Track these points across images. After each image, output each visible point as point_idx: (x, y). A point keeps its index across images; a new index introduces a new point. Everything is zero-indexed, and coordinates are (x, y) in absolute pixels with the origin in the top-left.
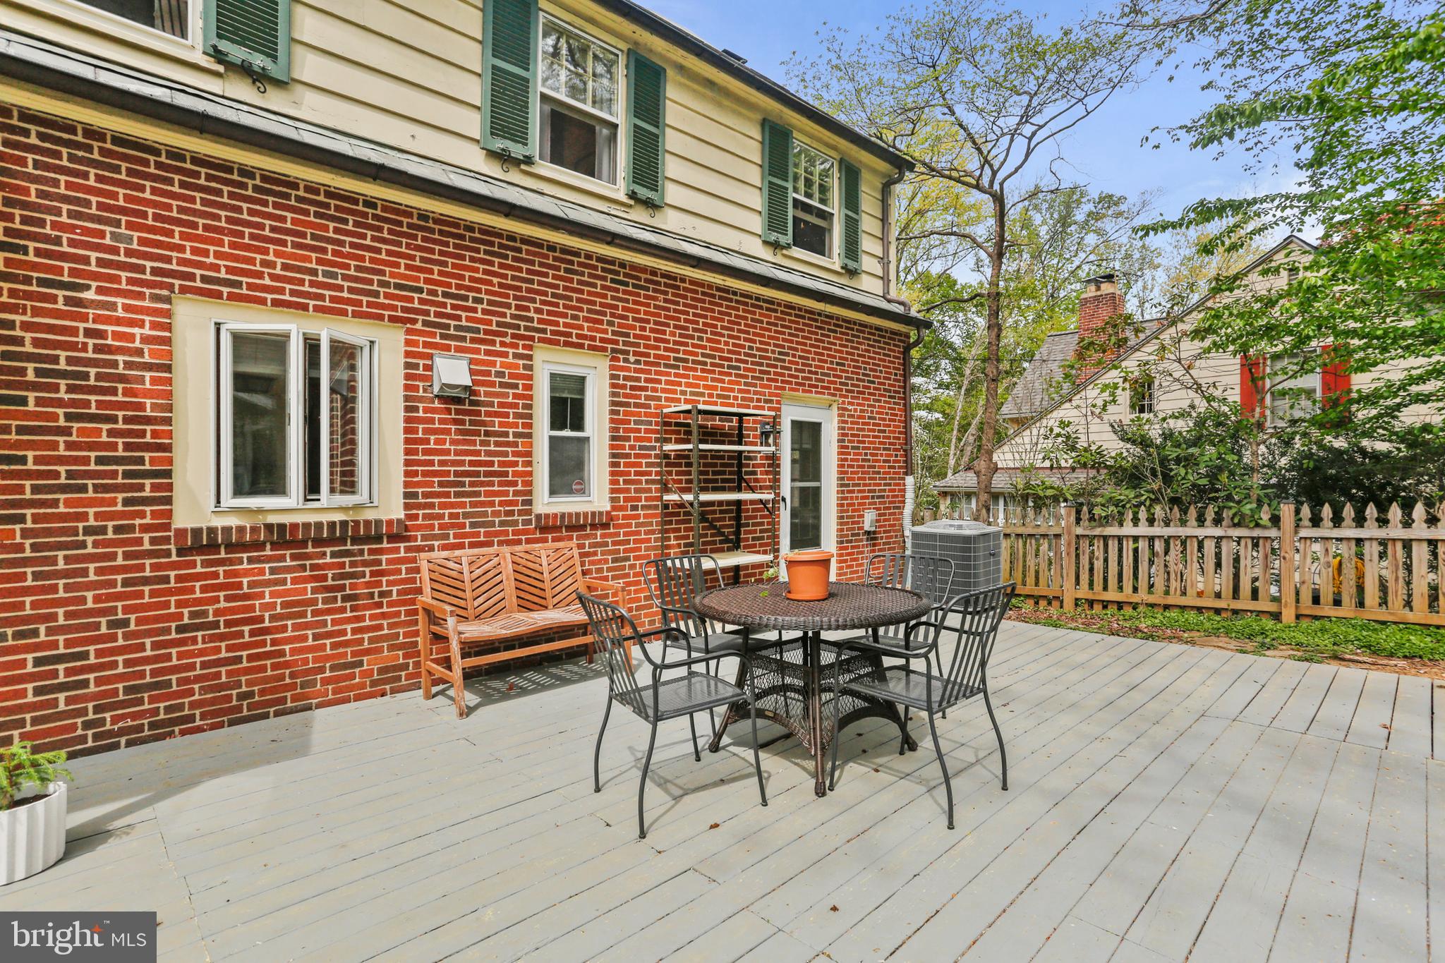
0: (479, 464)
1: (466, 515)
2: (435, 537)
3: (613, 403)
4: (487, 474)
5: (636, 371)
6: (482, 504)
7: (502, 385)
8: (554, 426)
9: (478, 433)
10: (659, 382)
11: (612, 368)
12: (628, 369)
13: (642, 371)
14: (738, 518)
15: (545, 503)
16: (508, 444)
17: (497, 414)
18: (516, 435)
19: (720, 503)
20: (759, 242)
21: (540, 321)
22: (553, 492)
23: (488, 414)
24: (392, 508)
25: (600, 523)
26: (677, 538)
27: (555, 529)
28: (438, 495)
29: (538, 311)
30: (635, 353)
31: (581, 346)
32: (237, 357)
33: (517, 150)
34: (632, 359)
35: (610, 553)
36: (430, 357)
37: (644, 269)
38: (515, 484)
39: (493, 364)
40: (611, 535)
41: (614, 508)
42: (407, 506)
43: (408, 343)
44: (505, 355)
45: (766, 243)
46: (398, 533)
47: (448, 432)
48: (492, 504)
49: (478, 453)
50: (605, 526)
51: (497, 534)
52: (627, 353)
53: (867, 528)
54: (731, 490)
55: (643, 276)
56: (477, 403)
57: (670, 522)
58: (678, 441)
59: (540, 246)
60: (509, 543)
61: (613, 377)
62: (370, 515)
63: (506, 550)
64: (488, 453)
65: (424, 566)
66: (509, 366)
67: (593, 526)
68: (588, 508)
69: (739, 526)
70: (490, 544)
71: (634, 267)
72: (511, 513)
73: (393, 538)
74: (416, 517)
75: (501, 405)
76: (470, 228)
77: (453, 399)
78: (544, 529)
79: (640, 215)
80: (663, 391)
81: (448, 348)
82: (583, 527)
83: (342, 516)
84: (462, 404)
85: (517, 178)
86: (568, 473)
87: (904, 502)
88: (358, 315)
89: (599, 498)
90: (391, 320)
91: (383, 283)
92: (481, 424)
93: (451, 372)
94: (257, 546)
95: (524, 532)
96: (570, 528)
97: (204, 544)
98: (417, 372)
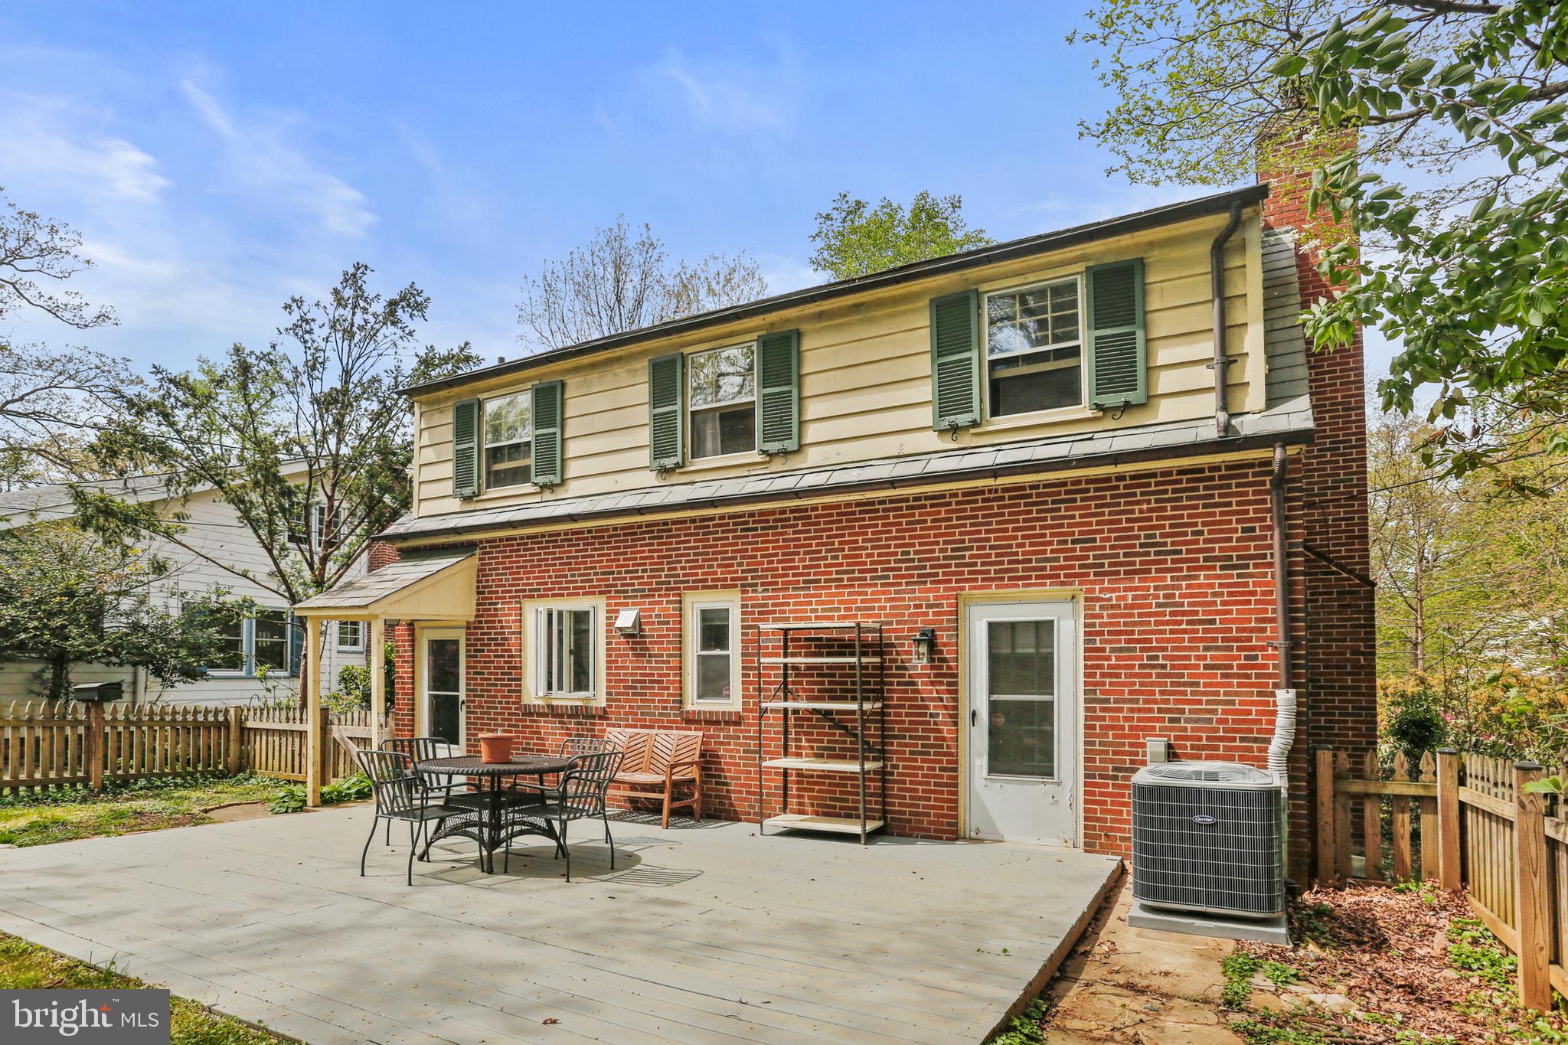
0: (646, 675)
1: (638, 707)
2: (621, 719)
3: (743, 627)
4: (651, 682)
5: (764, 598)
6: (648, 701)
7: (659, 623)
8: (704, 647)
9: (644, 656)
10: (788, 604)
11: (743, 599)
12: (757, 598)
13: (770, 598)
14: (884, 729)
15: (694, 703)
16: (663, 662)
17: (656, 643)
18: (669, 656)
21: (685, 575)
22: (700, 696)
23: (651, 643)
24: (601, 701)
25: (737, 721)
26: (808, 741)
27: (696, 722)
28: (622, 694)
29: (683, 568)
30: (763, 584)
31: (716, 587)
33: (670, 462)
34: (760, 589)
35: (741, 745)
36: (617, 611)
37: (773, 512)
38: (668, 688)
39: (653, 610)
40: (741, 731)
41: (744, 710)
42: (608, 700)
43: (607, 605)
44: (661, 603)
45: (941, 432)
46: (604, 715)
47: (627, 655)
48: (653, 701)
49: (644, 668)
50: (737, 723)
51: (656, 721)
52: (756, 585)
55: (771, 518)
56: (643, 637)
57: (802, 726)
58: (808, 655)
59: (685, 522)
60: (665, 728)
61: (743, 606)
62: (591, 704)
64: (651, 668)
65: (607, 735)
66: (664, 610)
67: (727, 723)
68: (727, 709)
70: (652, 727)
71: (762, 513)
72: (665, 708)
73: (601, 718)
74: (610, 706)
75: (659, 636)
76: (641, 526)
77: (628, 636)
78: (688, 721)
79: (778, 464)
80: (791, 611)
81: (627, 604)
82: (718, 723)
83: (580, 703)
84: (635, 637)
85: (675, 479)
86: (713, 681)
87: (1272, 732)
88: (584, 594)
89: (733, 702)
90: (601, 593)
91: (596, 574)
92: (648, 649)
93: (626, 618)
94: (547, 715)
95: (674, 722)
96: (707, 722)
97: (529, 712)
98: (612, 621)
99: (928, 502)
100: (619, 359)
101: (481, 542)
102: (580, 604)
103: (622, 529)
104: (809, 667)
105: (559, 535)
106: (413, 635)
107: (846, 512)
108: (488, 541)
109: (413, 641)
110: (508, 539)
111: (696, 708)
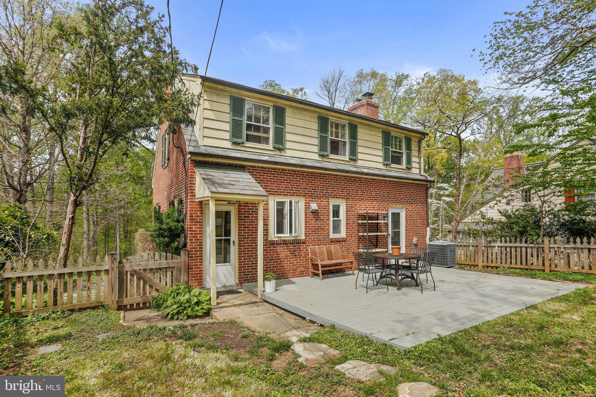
0: (319, 226)
1: (316, 238)
2: (310, 243)
3: (347, 211)
4: (320, 229)
6: (319, 236)
7: (323, 208)
8: (334, 217)
9: (318, 220)
10: (357, 205)
11: (346, 202)
12: (350, 203)
13: (353, 203)
14: (377, 240)
15: (332, 236)
16: (325, 222)
18: (326, 220)
19: (372, 235)
20: (382, 164)
21: (331, 193)
22: (333, 233)
23: (321, 215)
24: (303, 236)
25: (343, 240)
26: (361, 244)
27: (334, 242)
28: (311, 234)
29: (330, 190)
31: (339, 198)
32: (277, 206)
33: (325, 154)
34: (351, 200)
35: (346, 248)
36: (309, 203)
37: (353, 177)
38: (326, 231)
39: (322, 204)
40: (346, 243)
41: (347, 237)
42: (305, 236)
43: (306, 200)
44: (323, 201)
45: (384, 164)
47: (312, 220)
48: (321, 236)
49: (318, 224)
50: (345, 241)
51: (322, 242)
52: (350, 198)
53: (414, 243)
54: (375, 232)
55: (353, 179)
56: (318, 213)
57: (360, 240)
58: (362, 220)
59: (330, 175)
61: (347, 205)
62: (298, 238)
63: (324, 246)
64: (321, 224)
65: (309, 249)
66: (324, 204)
67: (342, 241)
68: (341, 237)
69: (377, 242)
70: (320, 245)
71: (351, 177)
72: (325, 238)
73: (303, 243)
74: (307, 238)
75: (323, 213)
76: (316, 174)
77: (315, 213)
78: (332, 242)
79: (352, 163)
80: (358, 207)
81: (313, 201)
82: (340, 241)
83: (293, 238)
85: (325, 160)
86: (337, 228)
88: (297, 195)
89: (343, 234)
90: (303, 196)
91: (301, 188)
92: (319, 217)
93: (314, 206)
94: (281, 244)
95: (328, 242)
96: (337, 242)
97: (272, 244)
98: (307, 207)
101: (248, 166)
103: (310, 173)
104: (362, 223)
105: (286, 170)
106: (201, 208)
108: (251, 166)
109: (202, 211)
110: (262, 168)
111: (333, 237)
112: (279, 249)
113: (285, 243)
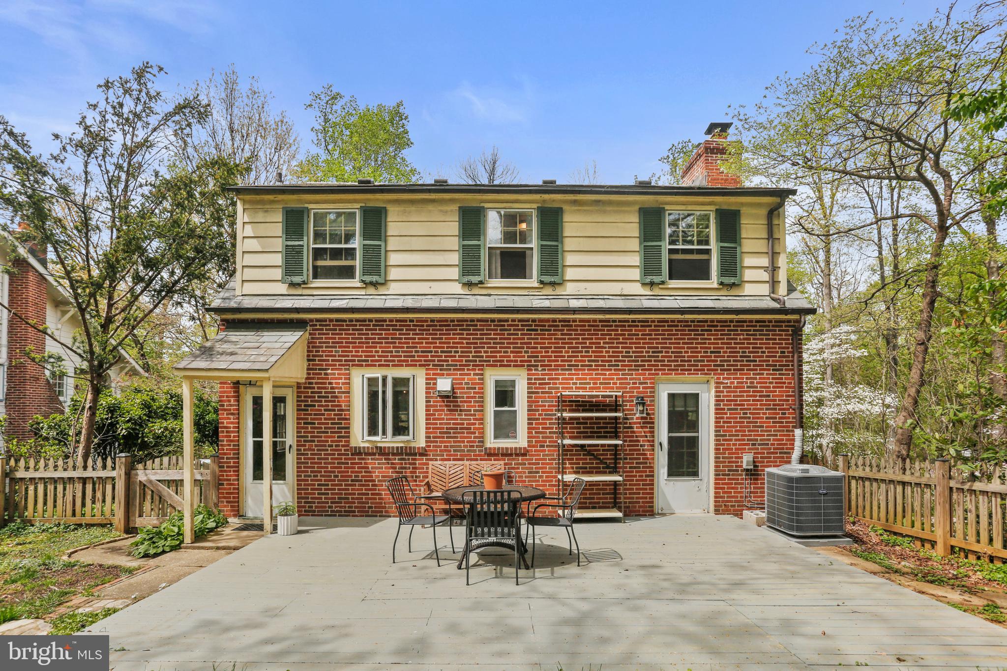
0: (457, 424)
1: (451, 446)
2: (437, 455)
3: (528, 393)
4: (461, 429)
5: (542, 375)
6: (459, 442)
7: (468, 388)
8: (497, 405)
9: (457, 411)
10: (558, 379)
11: (528, 375)
12: (538, 374)
13: (546, 374)
14: (616, 455)
15: (491, 442)
16: (471, 415)
17: (465, 402)
18: (475, 411)
19: (603, 445)
20: (639, 285)
21: (487, 357)
22: (496, 437)
23: (461, 402)
24: (421, 443)
25: (521, 453)
26: (570, 464)
27: (495, 455)
28: (439, 437)
29: (486, 352)
30: (542, 366)
31: (510, 366)
32: (369, 385)
33: (476, 279)
34: (540, 369)
35: (527, 468)
36: (435, 379)
37: (548, 320)
38: (475, 433)
39: (464, 379)
40: (527, 460)
41: (529, 446)
42: (427, 442)
43: (427, 374)
44: (470, 374)
45: (644, 284)
46: (423, 453)
47: (443, 410)
48: (463, 442)
49: (457, 419)
50: (524, 455)
51: (466, 455)
52: (537, 366)
53: (745, 466)
54: (611, 438)
55: (547, 324)
56: (456, 397)
57: (567, 455)
58: (571, 411)
59: (487, 321)
60: (470, 460)
61: (528, 379)
62: (413, 445)
63: (468, 463)
64: (461, 419)
65: (430, 466)
66: (471, 379)
67: (517, 455)
68: (514, 446)
69: (616, 459)
71: (541, 320)
72: (473, 446)
73: (421, 455)
74: (429, 446)
75: (468, 397)
76: (453, 321)
77: (444, 397)
78: (490, 455)
79: (548, 291)
80: (560, 384)
81: (443, 375)
82: (511, 455)
83: (402, 445)
84: (449, 398)
85: (476, 291)
86: (505, 427)
87: (793, 449)
88: (407, 366)
89: (521, 440)
90: (420, 365)
91: (416, 352)
92: (459, 406)
93: (444, 385)
94: (374, 454)
95: (479, 455)
96: (503, 455)
97: (358, 452)
98: (430, 386)
99: (639, 324)
100: (433, 201)
101: (311, 320)
102: (403, 373)
103: (438, 321)
104: (571, 418)
105: (385, 321)
106: (238, 392)
107: (593, 324)
108: (318, 320)
109: (238, 397)
110: (337, 320)
111: (492, 446)
112: (372, 462)
113: (382, 452)
